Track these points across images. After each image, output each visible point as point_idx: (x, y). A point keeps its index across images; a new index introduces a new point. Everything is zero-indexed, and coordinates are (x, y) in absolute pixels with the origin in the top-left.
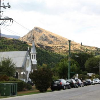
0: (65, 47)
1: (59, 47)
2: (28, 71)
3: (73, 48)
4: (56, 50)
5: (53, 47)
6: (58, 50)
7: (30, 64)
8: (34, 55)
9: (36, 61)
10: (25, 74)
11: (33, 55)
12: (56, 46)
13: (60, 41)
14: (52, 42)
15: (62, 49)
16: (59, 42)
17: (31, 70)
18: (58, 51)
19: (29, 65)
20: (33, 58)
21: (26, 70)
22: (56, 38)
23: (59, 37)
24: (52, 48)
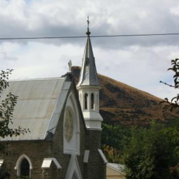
0: (145, 113)
1: (132, 112)
2: (70, 156)
3: (164, 115)
4: (123, 120)
5: (116, 112)
6: (129, 120)
7: (77, 128)
8: (92, 95)
9: (101, 118)
10: (59, 166)
11: (86, 95)
12: (122, 112)
13: (131, 99)
14: (113, 101)
15: (138, 118)
16: (131, 102)
17: (82, 151)
18: (128, 122)
19: (71, 133)
20: (86, 108)
21: (62, 150)
22: (124, 93)
23: (130, 91)
24: (114, 115)
